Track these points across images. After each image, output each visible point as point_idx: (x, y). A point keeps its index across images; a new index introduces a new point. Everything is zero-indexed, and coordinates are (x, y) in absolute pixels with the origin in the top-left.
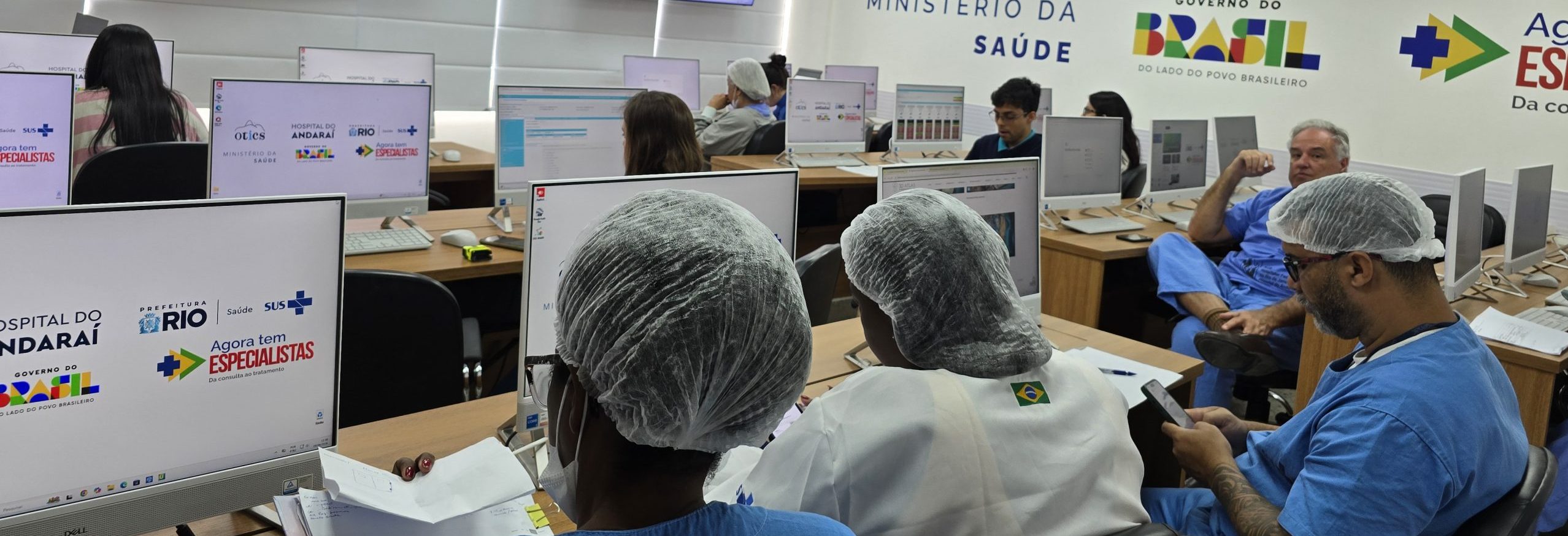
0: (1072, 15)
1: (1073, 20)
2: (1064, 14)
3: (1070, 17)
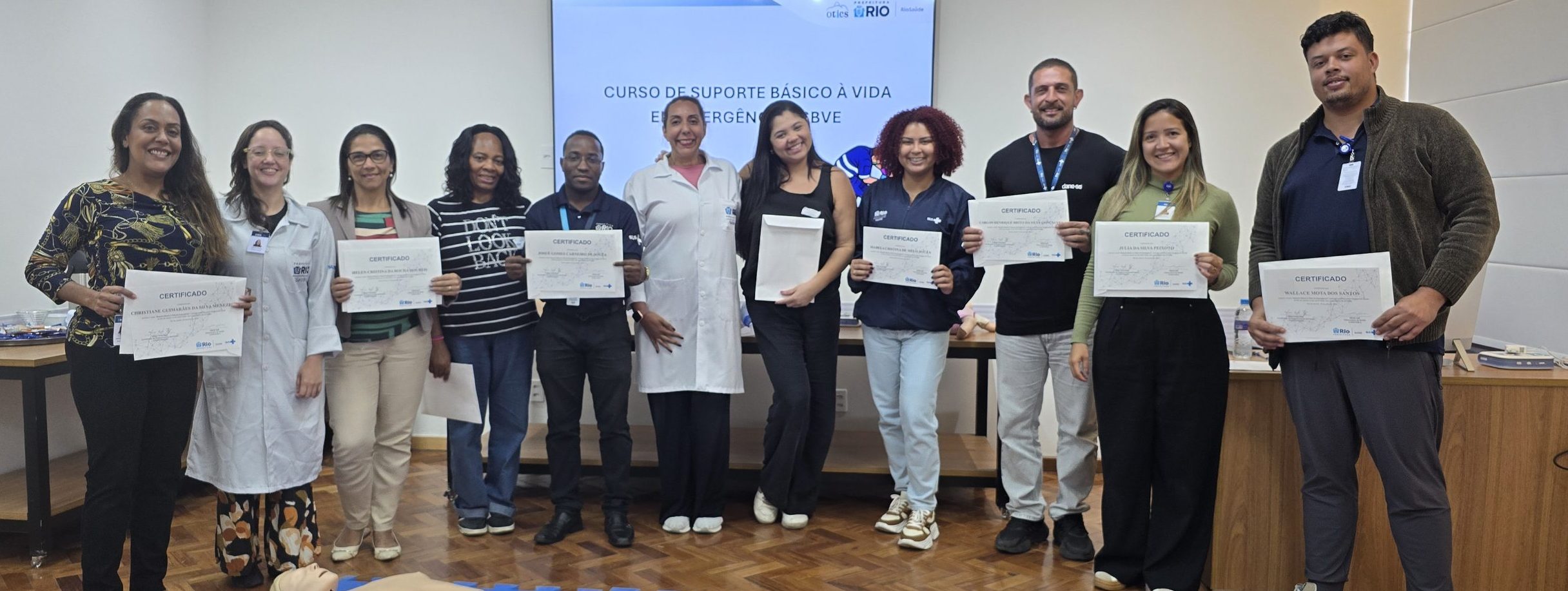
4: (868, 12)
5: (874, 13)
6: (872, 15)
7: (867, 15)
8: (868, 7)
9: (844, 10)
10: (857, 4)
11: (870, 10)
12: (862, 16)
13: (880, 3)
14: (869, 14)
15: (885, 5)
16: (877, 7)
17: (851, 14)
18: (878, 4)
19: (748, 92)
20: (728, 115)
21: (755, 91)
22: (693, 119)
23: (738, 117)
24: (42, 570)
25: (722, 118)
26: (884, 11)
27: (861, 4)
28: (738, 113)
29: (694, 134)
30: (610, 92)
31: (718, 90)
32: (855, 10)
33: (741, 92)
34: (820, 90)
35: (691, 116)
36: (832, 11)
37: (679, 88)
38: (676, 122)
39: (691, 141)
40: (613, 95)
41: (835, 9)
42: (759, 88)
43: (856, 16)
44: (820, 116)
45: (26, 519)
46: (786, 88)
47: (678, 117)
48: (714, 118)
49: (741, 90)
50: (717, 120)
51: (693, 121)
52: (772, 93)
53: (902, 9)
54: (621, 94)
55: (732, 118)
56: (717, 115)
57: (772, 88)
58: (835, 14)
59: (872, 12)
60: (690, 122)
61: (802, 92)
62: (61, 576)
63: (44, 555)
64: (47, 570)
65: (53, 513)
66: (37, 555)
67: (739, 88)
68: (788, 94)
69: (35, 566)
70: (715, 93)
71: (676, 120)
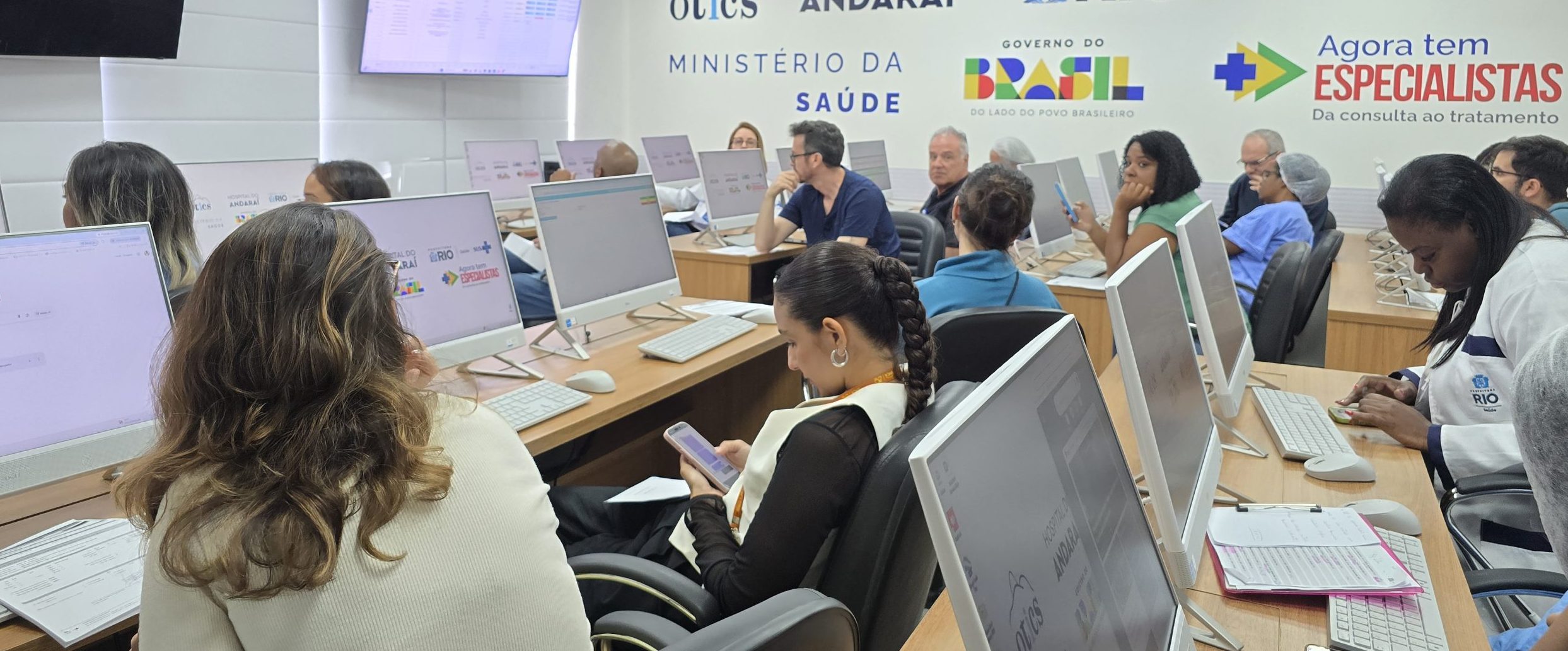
0: (898, 65)
1: (900, 70)
2: (889, 65)
3: (896, 68)
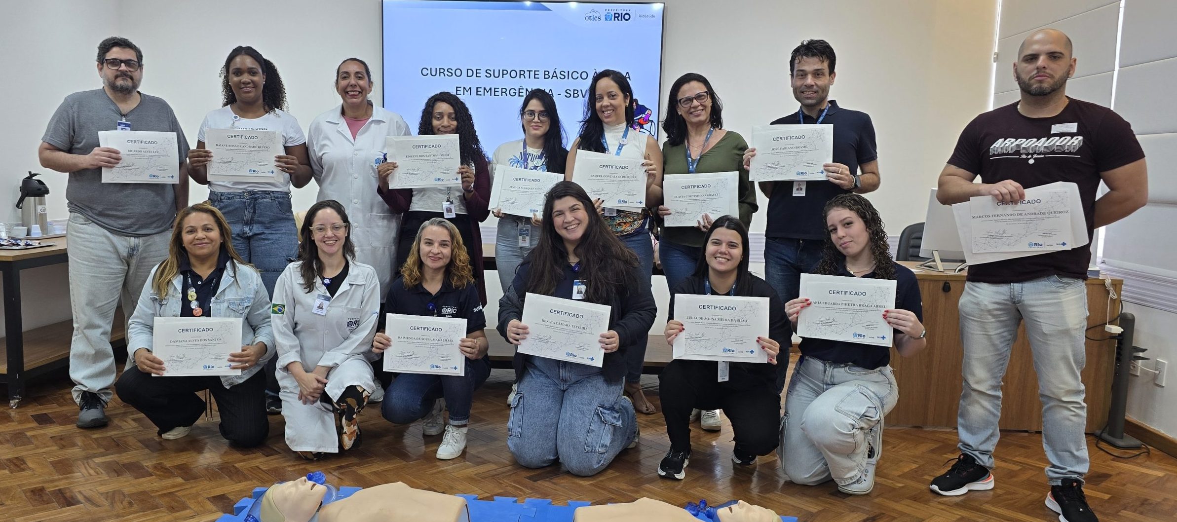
4: (615, 17)
5: (620, 18)
6: (618, 20)
7: (615, 20)
8: (615, 14)
9: (598, 15)
10: (607, 11)
11: (617, 15)
12: (611, 20)
13: (624, 11)
14: (616, 19)
15: (628, 12)
16: (622, 14)
17: (603, 18)
18: (622, 12)
19: (527, 74)
20: (512, 91)
21: (532, 73)
22: (360, 75)
23: (519, 92)
24: (18, 410)
25: (508, 92)
26: (627, 17)
27: (610, 11)
28: (519, 89)
29: (360, 87)
30: (425, 72)
31: (505, 72)
32: (606, 15)
33: (522, 74)
34: (580, 74)
35: (357, 73)
36: (589, 15)
37: (477, 70)
38: (345, 77)
39: (358, 93)
40: (427, 74)
41: (591, 15)
42: (535, 71)
43: (606, 19)
44: (580, 93)
45: (6, 373)
46: (555, 72)
47: (347, 73)
48: (502, 92)
49: (522, 73)
50: (504, 94)
51: (360, 77)
52: (545, 75)
53: (640, 16)
54: (434, 73)
55: (515, 93)
56: (504, 90)
57: (545, 71)
58: (592, 18)
59: (618, 17)
60: (357, 77)
61: (566, 74)
62: (33, 414)
63: (19, 399)
64: (22, 410)
65: (25, 369)
66: (14, 399)
67: (520, 71)
68: (556, 76)
69: (12, 407)
70: (503, 74)
71: (345, 75)
